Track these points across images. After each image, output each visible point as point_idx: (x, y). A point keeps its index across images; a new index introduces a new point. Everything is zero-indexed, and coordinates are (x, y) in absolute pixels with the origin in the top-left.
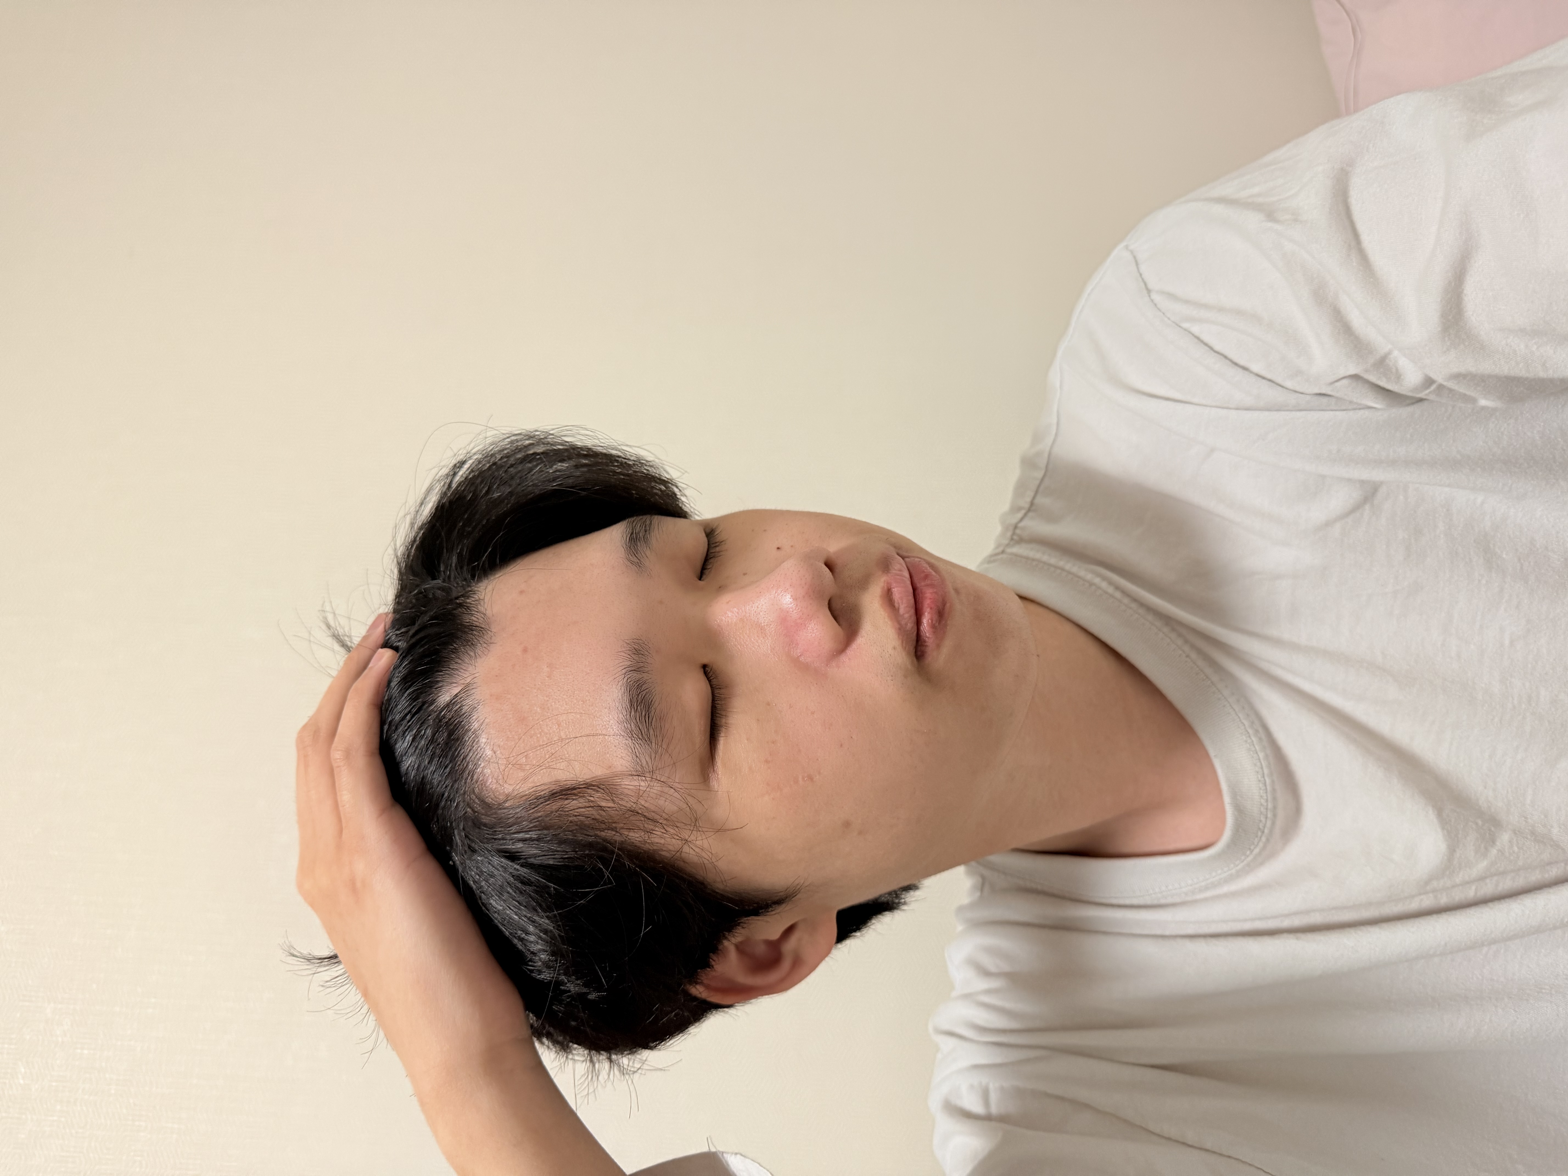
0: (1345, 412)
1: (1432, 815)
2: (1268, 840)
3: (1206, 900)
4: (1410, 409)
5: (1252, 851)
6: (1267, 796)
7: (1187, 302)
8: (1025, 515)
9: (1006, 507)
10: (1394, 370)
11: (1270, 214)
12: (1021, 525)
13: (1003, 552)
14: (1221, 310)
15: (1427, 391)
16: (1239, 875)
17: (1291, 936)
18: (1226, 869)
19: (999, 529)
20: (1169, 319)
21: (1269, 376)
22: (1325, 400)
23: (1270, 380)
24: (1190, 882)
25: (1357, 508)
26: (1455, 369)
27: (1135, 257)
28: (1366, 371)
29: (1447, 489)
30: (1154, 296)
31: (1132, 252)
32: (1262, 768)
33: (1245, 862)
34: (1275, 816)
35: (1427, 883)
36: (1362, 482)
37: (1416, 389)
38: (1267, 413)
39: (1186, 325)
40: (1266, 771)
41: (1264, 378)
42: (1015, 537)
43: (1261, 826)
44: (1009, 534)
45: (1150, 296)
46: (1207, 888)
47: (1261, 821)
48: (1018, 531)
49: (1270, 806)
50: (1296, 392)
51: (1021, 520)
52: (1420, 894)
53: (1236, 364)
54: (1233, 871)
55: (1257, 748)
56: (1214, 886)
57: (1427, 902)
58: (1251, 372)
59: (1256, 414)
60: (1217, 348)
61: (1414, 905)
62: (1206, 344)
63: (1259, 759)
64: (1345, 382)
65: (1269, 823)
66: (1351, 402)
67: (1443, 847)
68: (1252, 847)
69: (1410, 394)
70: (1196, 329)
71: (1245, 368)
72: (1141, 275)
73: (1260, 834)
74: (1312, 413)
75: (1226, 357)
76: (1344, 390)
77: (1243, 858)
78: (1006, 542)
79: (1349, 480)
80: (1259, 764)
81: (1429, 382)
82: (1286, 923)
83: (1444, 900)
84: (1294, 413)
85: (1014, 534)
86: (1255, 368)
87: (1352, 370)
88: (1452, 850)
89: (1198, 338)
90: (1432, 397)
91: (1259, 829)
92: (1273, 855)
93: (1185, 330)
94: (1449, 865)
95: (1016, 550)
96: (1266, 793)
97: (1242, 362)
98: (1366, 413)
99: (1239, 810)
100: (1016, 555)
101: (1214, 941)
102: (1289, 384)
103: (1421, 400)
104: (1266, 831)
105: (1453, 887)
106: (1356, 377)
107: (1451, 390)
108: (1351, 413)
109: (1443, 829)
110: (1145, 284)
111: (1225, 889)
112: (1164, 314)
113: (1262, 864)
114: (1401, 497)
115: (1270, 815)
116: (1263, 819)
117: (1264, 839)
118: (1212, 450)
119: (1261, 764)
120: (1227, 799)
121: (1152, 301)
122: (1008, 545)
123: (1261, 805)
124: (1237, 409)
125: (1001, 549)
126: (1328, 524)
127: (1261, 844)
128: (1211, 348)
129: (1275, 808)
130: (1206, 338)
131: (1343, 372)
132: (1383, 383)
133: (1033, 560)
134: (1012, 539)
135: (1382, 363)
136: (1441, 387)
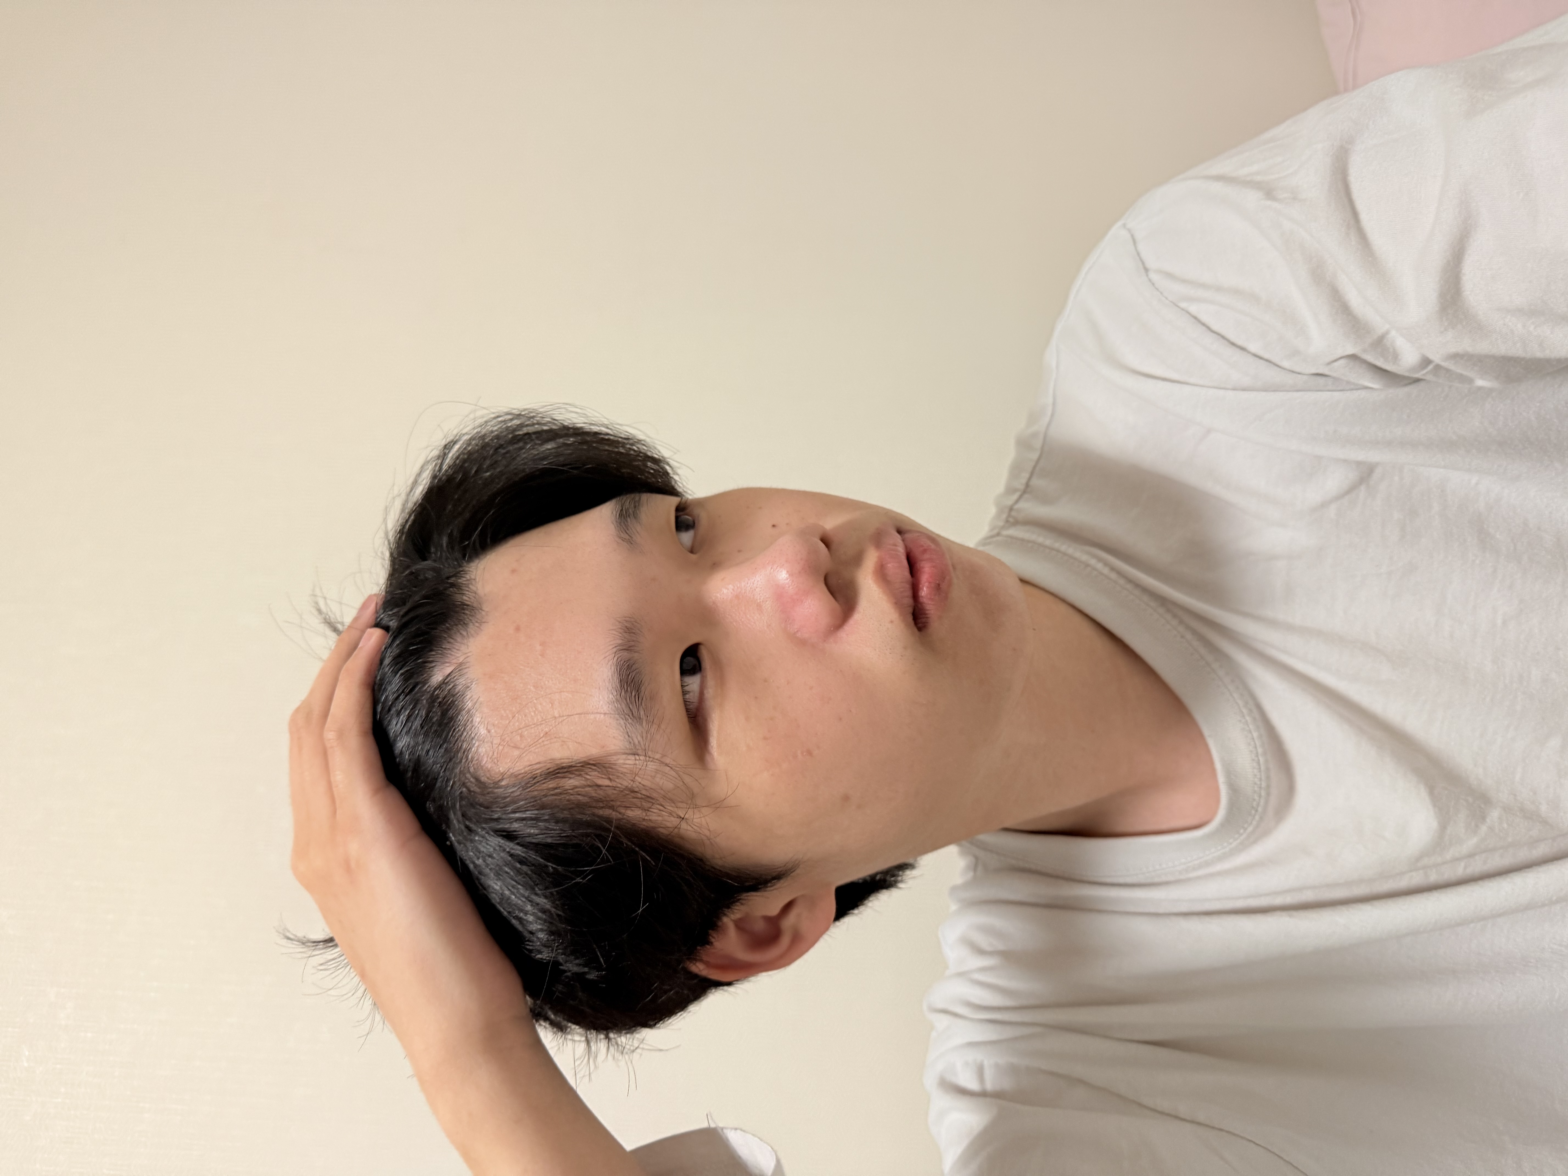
0: (1343, 392)
1: (1423, 792)
2: (1261, 818)
3: (1199, 878)
4: (1407, 389)
5: (1245, 829)
6: (1261, 775)
7: (1184, 281)
8: (1020, 497)
9: (1000, 488)
10: (1391, 350)
11: (1269, 192)
12: (1016, 507)
13: (998, 534)
14: (1219, 289)
15: (1424, 371)
16: (1232, 853)
17: (1284, 913)
18: (1219, 848)
19: (993, 511)
20: (1166, 298)
21: (1266, 356)
22: (1321, 380)
23: (1267, 360)
24: (1183, 860)
25: (1352, 489)
26: (1453, 349)
27: (1132, 236)
28: (1365, 351)
29: (1442, 470)
30: (1152, 275)
31: (1129, 230)
32: (1256, 747)
33: (1239, 841)
34: (1268, 794)
35: (1419, 858)
36: (1359, 463)
37: (1414, 369)
38: (1264, 394)
39: (1183, 305)
40: (1260, 750)
41: (1261, 358)
42: (1011, 520)
43: (1255, 804)
44: (1004, 516)
45: (1147, 275)
46: (1200, 866)
47: (1254, 800)
48: (1013, 513)
49: (1264, 784)
50: (1293, 372)
51: (1017, 502)
52: (1411, 871)
53: (1233, 344)
54: (1227, 849)
55: (1251, 727)
56: (1208, 864)
57: (1416, 879)
58: (1249, 352)
59: (1252, 395)
60: (1215, 327)
61: (1403, 883)
62: (1204, 324)
63: (1253, 739)
64: (1342, 362)
65: (1262, 802)
66: (1348, 383)
67: (1434, 824)
68: (1246, 826)
69: (1407, 374)
70: (1193, 309)
71: (1242, 349)
72: (1138, 254)
73: (1253, 812)
74: (1310, 393)
75: (1223, 337)
76: (1341, 369)
77: (1236, 836)
78: (1001, 524)
79: (1345, 461)
80: (1252, 743)
81: (1426, 362)
82: (1278, 901)
83: (1434, 877)
84: (1290, 393)
85: (1009, 516)
86: (1253, 347)
87: (1350, 350)
88: (1443, 827)
89: (1195, 318)
90: (1429, 377)
91: (1253, 807)
92: (1266, 833)
93: (1183, 309)
94: (1440, 842)
95: (1012, 532)
96: (1260, 771)
97: (1240, 343)
98: (1363, 393)
99: (1234, 789)
100: (1011, 537)
101: (1207, 919)
102: (1286, 364)
103: (1418, 380)
104: (1260, 809)
105: (1444, 863)
106: (1353, 357)
107: (1448, 370)
108: (1348, 393)
109: (1435, 806)
110: (1143, 263)
111: (1219, 867)
112: (1161, 293)
113: (1255, 842)
114: (1396, 478)
115: (1263, 793)
116: (1256, 797)
117: (1257, 817)
118: (1209, 431)
119: (1255, 744)
120: (1221, 779)
121: (1150, 280)
122: (1003, 528)
123: (1255, 784)
124: (1234, 389)
125: (995, 532)
126: (1324, 505)
127: (1254, 823)
128: (1209, 328)
129: (1268, 786)
130: (1204, 318)
131: (1340, 352)
132: (1380, 363)
133: (1029, 541)
134: (1007, 521)
135: (1380, 343)
136: (1438, 367)
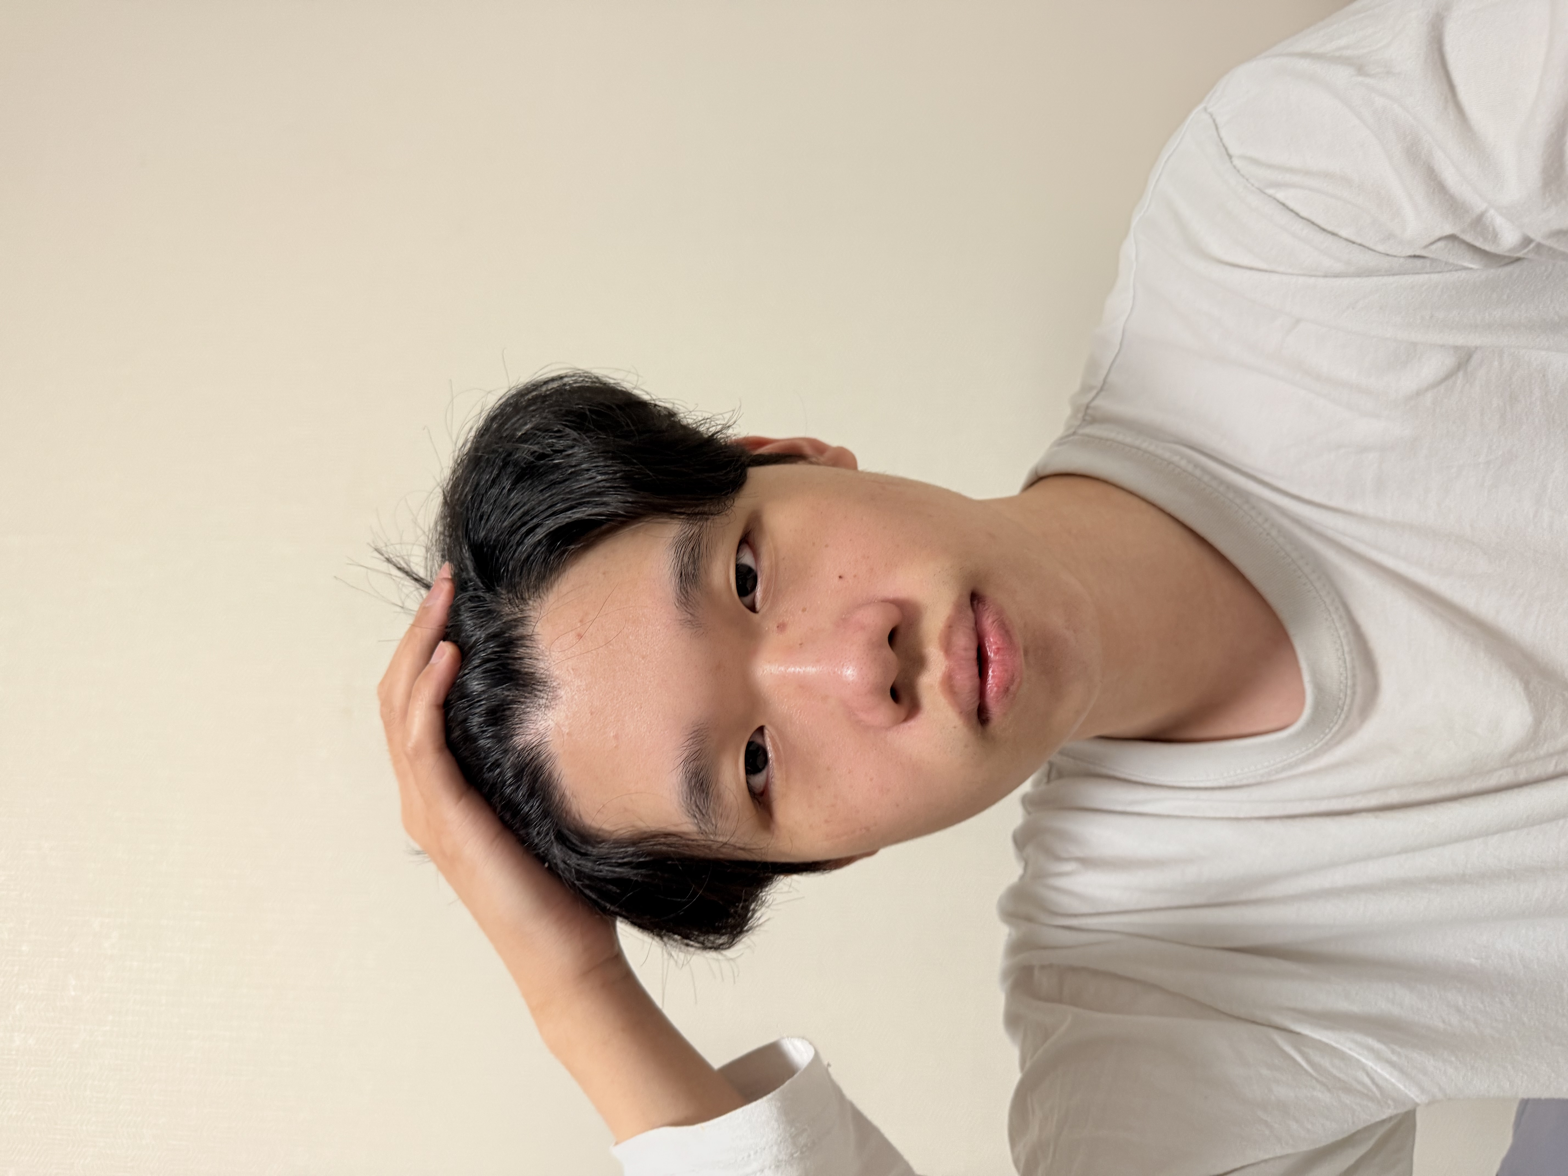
0: (1441, 274)
1: (1519, 687)
2: (1347, 718)
3: (1282, 779)
4: (1509, 269)
5: (1331, 729)
6: (1347, 674)
7: (1270, 166)
8: (1098, 394)
9: (1076, 386)
10: (1491, 229)
11: (1361, 70)
12: (1096, 403)
13: (1074, 433)
14: (1307, 173)
15: (1526, 251)
16: (1316, 754)
17: (1370, 815)
18: (1304, 749)
19: (1068, 411)
20: (1253, 185)
21: (1359, 241)
22: (1419, 263)
23: (1360, 245)
24: (1266, 764)
25: (1449, 376)
26: (1556, 225)
27: (1214, 121)
28: (1463, 231)
29: (1543, 353)
30: (1236, 162)
31: (1211, 115)
32: (1342, 645)
33: (1324, 741)
34: (1354, 693)
35: (1511, 755)
36: (1456, 348)
37: (1513, 249)
38: (1358, 280)
39: (1271, 191)
40: (1346, 649)
41: (1354, 243)
42: (1087, 418)
43: (1341, 703)
44: (1080, 415)
45: (1231, 162)
46: (1283, 769)
47: (1340, 699)
48: (1090, 411)
49: (1350, 683)
50: (1388, 255)
51: (1094, 399)
52: (1503, 768)
53: (1324, 230)
54: (1312, 750)
55: (1338, 625)
56: (1291, 766)
57: (1505, 777)
58: (1341, 237)
59: (1345, 281)
60: (1304, 214)
61: (1493, 781)
62: (1292, 211)
63: (1339, 637)
64: (1440, 244)
65: (1348, 701)
66: (1446, 263)
67: (1529, 719)
68: (1331, 725)
69: (1507, 254)
70: (1281, 195)
71: (1333, 234)
72: (1221, 140)
73: (1339, 711)
74: (1406, 277)
75: (1313, 223)
76: (1439, 251)
77: (1322, 736)
78: (1077, 423)
79: (1442, 346)
80: (1339, 642)
81: (1527, 241)
82: (1362, 803)
83: (1523, 776)
84: (1386, 278)
85: (1086, 414)
86: (1344, 233)
87: (1448, 230)
88: (1538, 723)
89: (1283, 205)
90: (1531, 256)
91: (1338, 706)
92: (1351, 733)
93: (1270, 196)
94: (1534, 737)
95: (1089, 430)
96: (1346, 670)
97: (1330, 228)
98: (1463, 274)
99: (1319, 688)
100: (1088, 436)
101: (1290, 822)
102: (1380, 248)
103: (1518, 259)
104: (1346, 708)
105: (1537, 759)
106: (1452, 238)
107: (1550, 249)
108: (1448, 275)
109: (1530, 701)
110: (1226, 149)
111: (1302, 769)
112: (1247, 180)
113: (1339, 742)
114: (1496, 363)
115: (1349, 692)
116: (1342, 695)
117: (1343, 716)
118: (1298, 321)
119: (1341, 642)
120: (1306, 678)
121: (1235, 167)
122: (1080, 426)
123: (1341, 682)
124: (1325, 276)
125: (1072, 430)
126: (1419, 393)
127: (1340, 722)
128: (1297, 214)
129: (1354, 685)
130: (1291, 204)
131: (1438, 234)
132: (1478, 244)
133: (1107, 440)
134: (1084, 420)
135: (1479, 222)
136: (1539, 246)
